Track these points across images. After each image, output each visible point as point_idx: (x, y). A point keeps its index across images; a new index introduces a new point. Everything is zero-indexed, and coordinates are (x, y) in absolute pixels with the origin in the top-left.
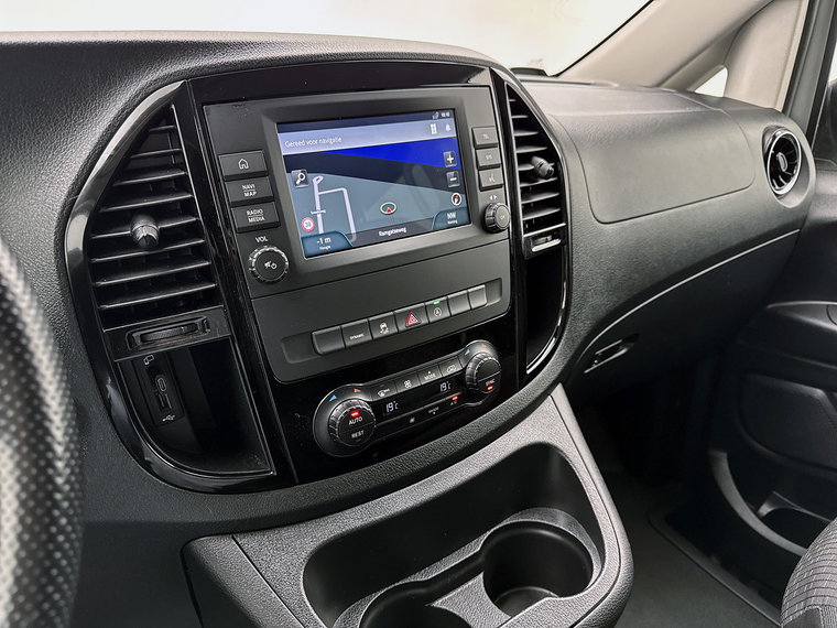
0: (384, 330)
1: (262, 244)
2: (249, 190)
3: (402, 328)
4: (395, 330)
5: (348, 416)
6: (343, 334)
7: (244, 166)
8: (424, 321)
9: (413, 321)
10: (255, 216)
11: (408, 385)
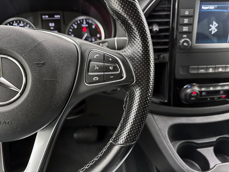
0: (211, 70)
1: (184, 38)
2: (186, 21)
3: (216, 71)
4: (214, 71)
5: (192, 93)
6: (198, 69)
7: (187, 13)
8: (224, 71)
9: (220, 70)
10: (185, 29)
11: (211, 89)
